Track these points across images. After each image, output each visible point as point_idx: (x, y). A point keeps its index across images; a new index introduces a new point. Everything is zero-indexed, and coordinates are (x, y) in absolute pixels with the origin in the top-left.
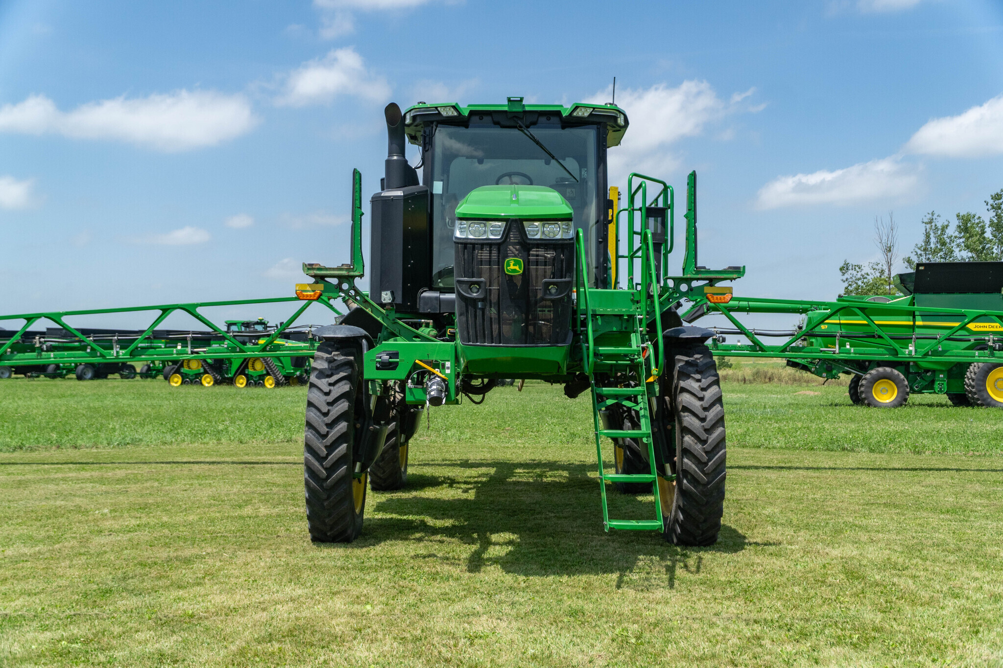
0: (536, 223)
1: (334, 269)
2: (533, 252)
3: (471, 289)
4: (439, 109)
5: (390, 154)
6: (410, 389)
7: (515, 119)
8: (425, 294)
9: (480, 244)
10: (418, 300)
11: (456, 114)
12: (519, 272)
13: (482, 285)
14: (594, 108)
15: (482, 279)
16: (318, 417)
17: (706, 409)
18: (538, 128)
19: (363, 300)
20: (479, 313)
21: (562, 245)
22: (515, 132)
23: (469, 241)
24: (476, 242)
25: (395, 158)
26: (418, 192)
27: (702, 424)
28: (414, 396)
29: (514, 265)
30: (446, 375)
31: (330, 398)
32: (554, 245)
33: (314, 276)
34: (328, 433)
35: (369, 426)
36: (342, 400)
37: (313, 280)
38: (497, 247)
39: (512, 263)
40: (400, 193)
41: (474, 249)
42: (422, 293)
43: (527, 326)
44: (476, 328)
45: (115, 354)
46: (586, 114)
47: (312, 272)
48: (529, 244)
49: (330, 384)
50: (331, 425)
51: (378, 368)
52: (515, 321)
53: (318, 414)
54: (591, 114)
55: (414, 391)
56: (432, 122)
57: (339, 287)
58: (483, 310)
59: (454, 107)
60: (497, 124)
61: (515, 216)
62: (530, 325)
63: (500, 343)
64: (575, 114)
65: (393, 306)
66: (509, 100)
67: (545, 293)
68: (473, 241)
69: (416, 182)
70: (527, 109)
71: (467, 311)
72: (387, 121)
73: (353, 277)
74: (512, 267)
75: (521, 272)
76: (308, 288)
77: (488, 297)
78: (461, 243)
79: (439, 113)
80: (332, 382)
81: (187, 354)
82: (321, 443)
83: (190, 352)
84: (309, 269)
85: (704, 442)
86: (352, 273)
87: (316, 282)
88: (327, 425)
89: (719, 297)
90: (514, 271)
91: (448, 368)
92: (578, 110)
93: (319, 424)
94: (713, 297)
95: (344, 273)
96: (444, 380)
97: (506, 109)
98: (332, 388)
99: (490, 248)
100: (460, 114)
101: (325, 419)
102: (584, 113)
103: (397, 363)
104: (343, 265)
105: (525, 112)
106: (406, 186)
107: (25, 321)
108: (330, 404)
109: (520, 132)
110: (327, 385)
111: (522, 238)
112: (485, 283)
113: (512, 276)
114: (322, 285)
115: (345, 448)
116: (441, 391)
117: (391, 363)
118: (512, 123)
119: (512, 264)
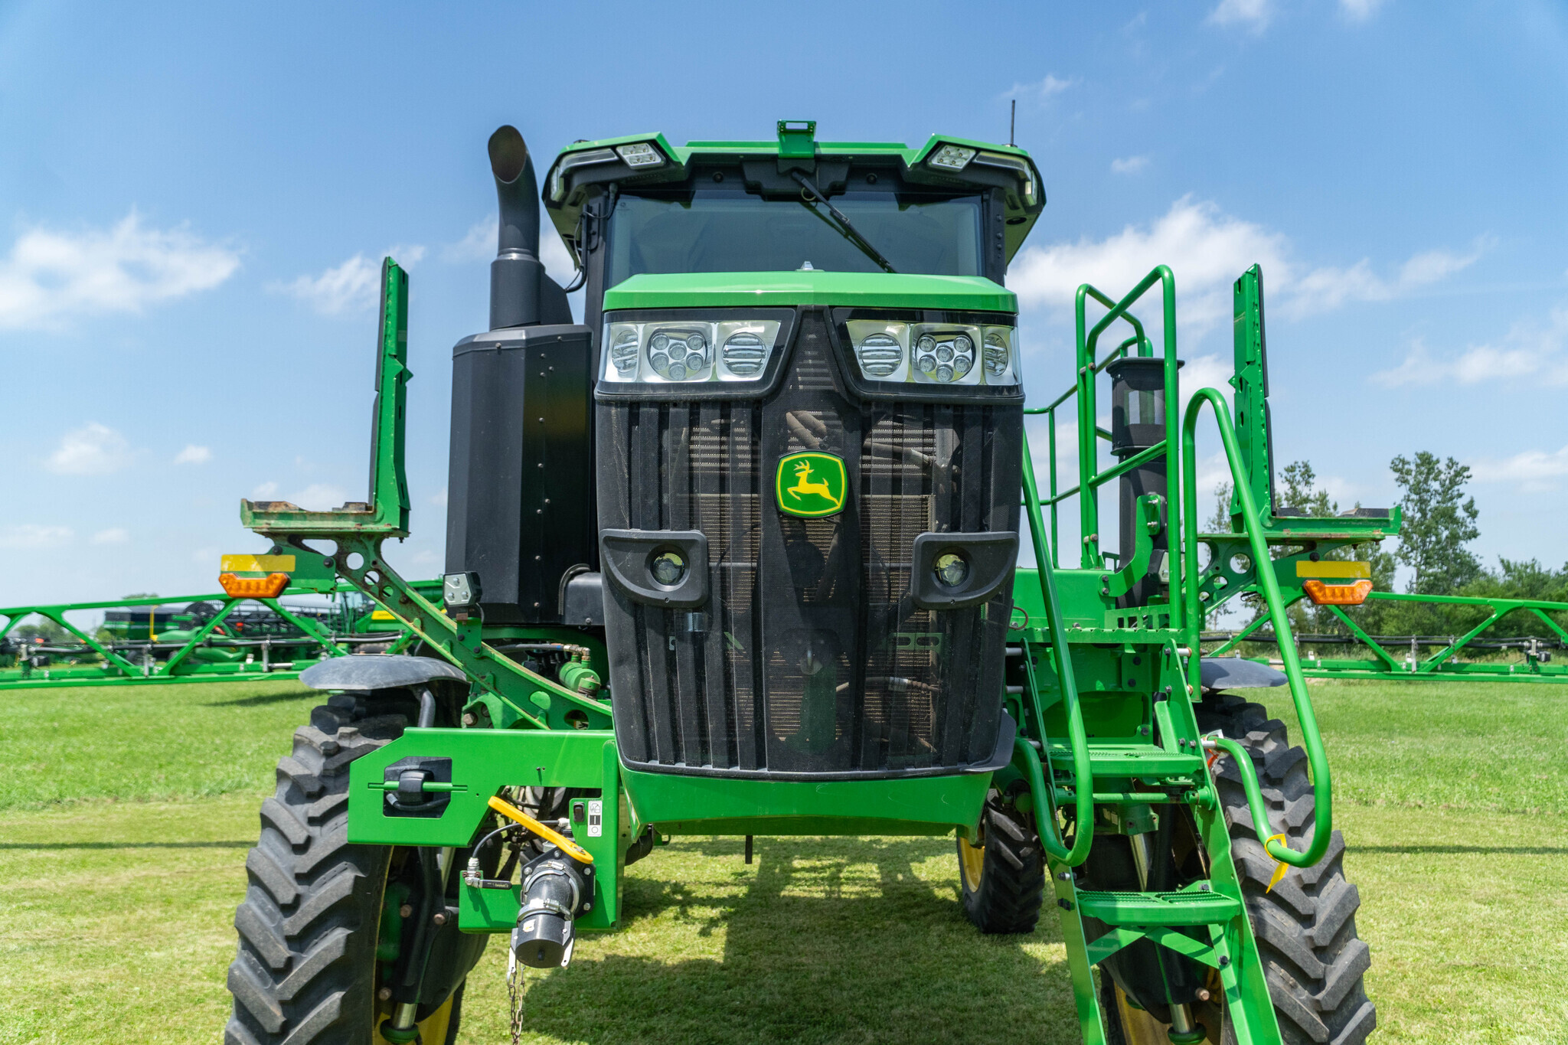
0: (892, 328)
1: (323, 516)
2: (882, 435)
3: (654, 569)
4: (620, 150)
5: (503, 248)
6: (472, 888)
7: (795, 175)
8: (579, 581)
9: (685, 403)
10: (561, 595)
11: (658, 160)
12: (833, 504)
13: (695, 554)
14: (978, 150)
15: (695, 533)
16: (270, 915)
17: (1310, 889)
18: (847, 199)
19: (399, 597)
20: (686, 654)
21: (987, 408)
22: (795, 209)
23: (646, 394)
24: (673, 395)
25: (514, 256)
26: (563, 335)
27: (1308, 932)
28: (486, 913)
29: (812, 479)
30: (586, 844)
31: (305, 863)
32: (958, 407)
33: (270, 534)
34: (290, 963)
35: (432, 912)
36: (342, 865)
37: (269, 544)
38: (747, 413)
39: (804, 472)
40: (519, 335)
41: (663, 422)
42: (572, 577)
43: (856, 696)
44: (673, 709)
45: (146, 672)
46: (961, 164)
47: (263, 524)
48: (867, 403)
49: (312, 821)
50: (300, 941)
51: (390, 810)
52: (814, 682)
53: (270, 906)
54: (971, 165)
55: (486, 894)
56: (605, 185)
57: (338, 564)
58: (698, 641)
59: (653, 143)
60: (754, 190)
61: (817, 295)
62: (872, 688)
63: (760, 764)
64: (935, 162)
65: (477, 614)
66: (783, 131)
67: (926, 586)
68: (661, 394)
69: (564, 315)
70: (823, 151)
71: (641, 645)
72: (495, 170)
73: (378, 538)
74: (804, 487)
75: (839, 505)
76: (255, 567)
77: (717, 598)
78: (620, 403)
79: (621, 162)
80: (317, 814)
81: (261, 671)
82: (271, 990)
83: (265, 669)
84: (256, 516)
85: (1317, 984)
86: (370, 527)
87: (277, 551)
88: (290, 940)
89: (1338, 587)
90: (814, 500)
91: (596, 820)
92: (943, 152)
93: (267, 940)
94: (1321, 589)
95: (350, 525)
96: (578, 866)
97: (775, 150)
98: (315, 831)
99: (725, 415)
100: (668, 159)
101: (286, 922)
102: (953, 161)
103: (446, 796)
104: (347, 505)
105: (819, 159)
106: (539, 323)
107: (7, 620)
108: (306, 878)
109: (807, 212)
110: (304, 822)
111: (841, 377)
112: (706, 546)
113: (801, 520)
114: (292, 558)
115: (336, 1006)
116: (560, 915)
117: (429, 795)
118: (786, 186)
119: (803, 476)
